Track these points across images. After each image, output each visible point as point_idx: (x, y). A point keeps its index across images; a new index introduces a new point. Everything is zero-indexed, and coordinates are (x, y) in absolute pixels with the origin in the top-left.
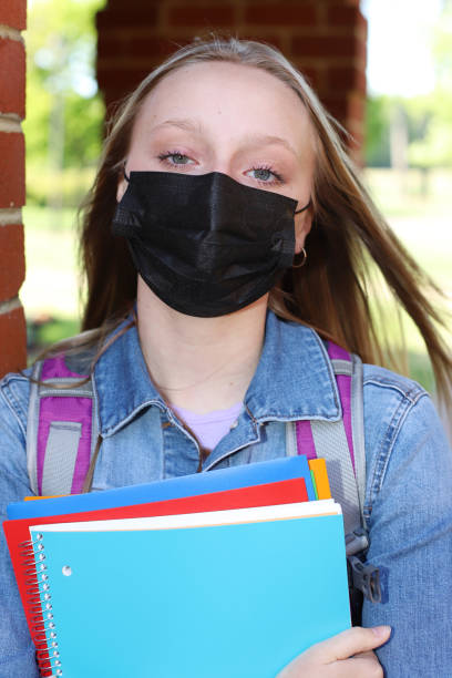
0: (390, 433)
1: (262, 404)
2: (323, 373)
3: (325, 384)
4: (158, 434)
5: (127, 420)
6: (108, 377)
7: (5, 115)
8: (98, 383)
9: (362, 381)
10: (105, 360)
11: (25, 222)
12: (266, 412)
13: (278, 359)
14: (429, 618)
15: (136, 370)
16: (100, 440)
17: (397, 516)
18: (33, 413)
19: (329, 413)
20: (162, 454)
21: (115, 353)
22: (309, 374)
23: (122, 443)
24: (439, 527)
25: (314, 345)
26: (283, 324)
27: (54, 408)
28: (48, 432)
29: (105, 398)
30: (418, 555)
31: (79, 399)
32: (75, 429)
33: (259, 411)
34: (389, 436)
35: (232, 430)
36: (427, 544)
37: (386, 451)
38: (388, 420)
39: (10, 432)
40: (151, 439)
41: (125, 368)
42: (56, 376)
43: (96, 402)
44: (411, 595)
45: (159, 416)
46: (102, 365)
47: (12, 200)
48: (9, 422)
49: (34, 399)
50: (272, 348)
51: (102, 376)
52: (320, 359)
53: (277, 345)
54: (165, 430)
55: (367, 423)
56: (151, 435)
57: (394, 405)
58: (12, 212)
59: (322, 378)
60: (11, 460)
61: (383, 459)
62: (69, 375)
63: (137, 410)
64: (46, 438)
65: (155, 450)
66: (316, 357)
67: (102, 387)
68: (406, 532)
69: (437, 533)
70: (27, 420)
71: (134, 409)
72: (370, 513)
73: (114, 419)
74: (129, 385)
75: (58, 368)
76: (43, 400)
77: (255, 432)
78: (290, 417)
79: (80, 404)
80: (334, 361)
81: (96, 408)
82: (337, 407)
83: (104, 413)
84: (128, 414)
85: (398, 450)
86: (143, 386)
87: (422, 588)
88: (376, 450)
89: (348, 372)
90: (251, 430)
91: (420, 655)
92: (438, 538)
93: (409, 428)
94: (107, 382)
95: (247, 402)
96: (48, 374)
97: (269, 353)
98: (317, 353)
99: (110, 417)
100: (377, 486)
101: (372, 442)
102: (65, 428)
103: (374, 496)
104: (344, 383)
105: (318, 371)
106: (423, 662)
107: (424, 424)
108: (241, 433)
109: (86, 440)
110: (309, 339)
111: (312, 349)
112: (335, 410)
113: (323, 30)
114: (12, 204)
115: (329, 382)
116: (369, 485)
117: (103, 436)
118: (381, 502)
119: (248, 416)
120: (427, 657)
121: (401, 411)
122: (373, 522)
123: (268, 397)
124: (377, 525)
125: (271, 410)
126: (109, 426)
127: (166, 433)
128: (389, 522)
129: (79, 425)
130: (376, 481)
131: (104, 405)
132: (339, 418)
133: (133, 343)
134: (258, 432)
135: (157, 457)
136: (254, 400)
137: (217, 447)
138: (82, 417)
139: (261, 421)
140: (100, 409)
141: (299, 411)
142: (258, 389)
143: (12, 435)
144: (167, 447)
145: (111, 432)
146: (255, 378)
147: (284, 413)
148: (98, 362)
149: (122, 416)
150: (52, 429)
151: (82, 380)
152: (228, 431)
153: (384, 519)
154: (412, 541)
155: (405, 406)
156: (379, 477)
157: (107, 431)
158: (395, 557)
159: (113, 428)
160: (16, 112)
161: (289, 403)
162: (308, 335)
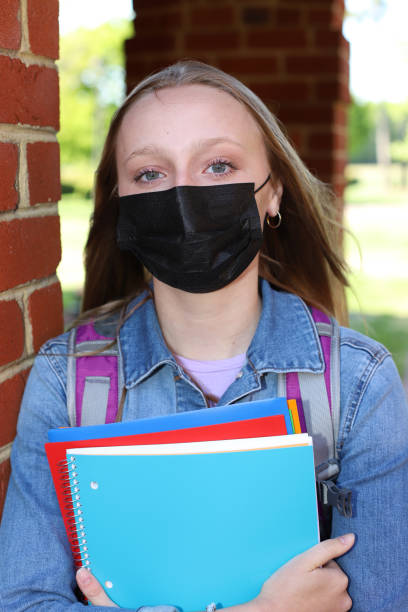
0: (361, 385)
1: (262, 359)
2: (309, 334)
3: (311, 343)
4: (171, 384)
5: (146, 375)
6: (131, 338)
7: (43, 128)
8: (122, 344)
9: (340, 341)
10: (128, 325)
11: (61, 213)
12: (265, 365)
13: (273, 321)
14: (385, 533)
15: (153, 334)
16: (125, 391)
17: (363, 452)
18: (71, 371)
19: (315, 367)
20: (175, 402)
21: (136, 319)
22: (298, 334)
23: (144, 392)
24: (395, 462)
25: (301, 310)
26: (276, 293)
27: (88, 366)
28: (83, 386)
29: (128, 356)
30: (378, 483)
31: (106, 357)
32: (105, 382)
33: (260, 365)
34: (360, 387)
35: (237, 379)
36: (385, 475)
37: (357, 400)
38: (359, 375)
39: (52, 389)
40: (166, 389)
41: (144, 331)
42: (88, 339)
43: (120, 359)
44: (372, 514)
45: (171, 370)
46: (125, 329)
47: (50, 196)
48: (51, 381)
49: (71, 361)
50: (268, 312)
51: (125, 338)
52: (306, 322)
53: (272, 311)
54: (177, 381)
55: (344, 375)
56: (166, 386)
57: (365, 363)
58: (51, 206)
59: (308, 339)
60: (53, 412)
61: (354, 406)
62: (98, 338)
63: (154, 368)
64: (82, 391)
65: (170, 399)
66: (303, 320)
67: (126, 347)
68: (369, 465)
69: (394, 466)
70: (66, 377)
71: (151, 366)
72: (342, 447)
73: (135, 374)
74: (147, 347)
75: (89, 333)
76: (79, 359)
77: (256, 381)
78: (283, 369)
79: (108, 361)
80: (318, 324)
81: (121, 365)
82: (321, 362)
83: (128, 369)
84: (147, 370)
85: (366, 400)
86: (159, 348)
87: (381, 508)
88: (349, 398)
89: (328, 333)
90: (253, 380)
91: (378, 561)
92: (394, 470)
93: (376, 383)
94: (129, 343)
95: (249, 356)
96: (81, 338)
97: (266, 316)
98: (304, 317)
99: (133, 371)
100: (348, 427)
101: (345, 392)
102: (97, 381)
103: (345, 435)
104: (326, 341)
105: (306, 332)
106: (380, 566)
107: (387, 379)
108: (246, 382)
109: (114, 390)
110: (296, 304)
111: (299, 313)
112: (319, 365)
113: (312, 50)
114: (50, 200)
115: (315, 342)
116: (342, 426)
117: (127, 387)
118: (351, 440)
119: (250, 367)
120: (383, 563)
121: (370, 368)
122: (344, 455)
123: (266, 353)
124: (347, 457)
125: (270, 363)
126: (132, 379)
127: (178, 384)
128: (356, 456)
129: (108, 379)
130: (348, 423)
131: (128, 362)
132: (322, 371)
133: (150, 313)
134: (259, 381)
135: (172, 404)
136: (255, 355)
137: (226, 393)
138: (109, 372)
139: (261, 372)
140: (125, 365)
141: (291, 365)
142: (258, 347)
143: (54, 391)
144: (178, 395)
145: (133, 384)
146: (255, 337)
147: (279, 366)
148: (122, 327)
149: (142, 372)
150: (87, 383)
151: (110, 342)
152: (234, 379)
153: (353, 453)
154: (374, 472)
155: (373, 365)
156: (350, 420)
157: (130, 384)
158: (360, 483)
159: (135, 381)
160: (52, 125)
161: (283, 358)
162: (296, 301)
